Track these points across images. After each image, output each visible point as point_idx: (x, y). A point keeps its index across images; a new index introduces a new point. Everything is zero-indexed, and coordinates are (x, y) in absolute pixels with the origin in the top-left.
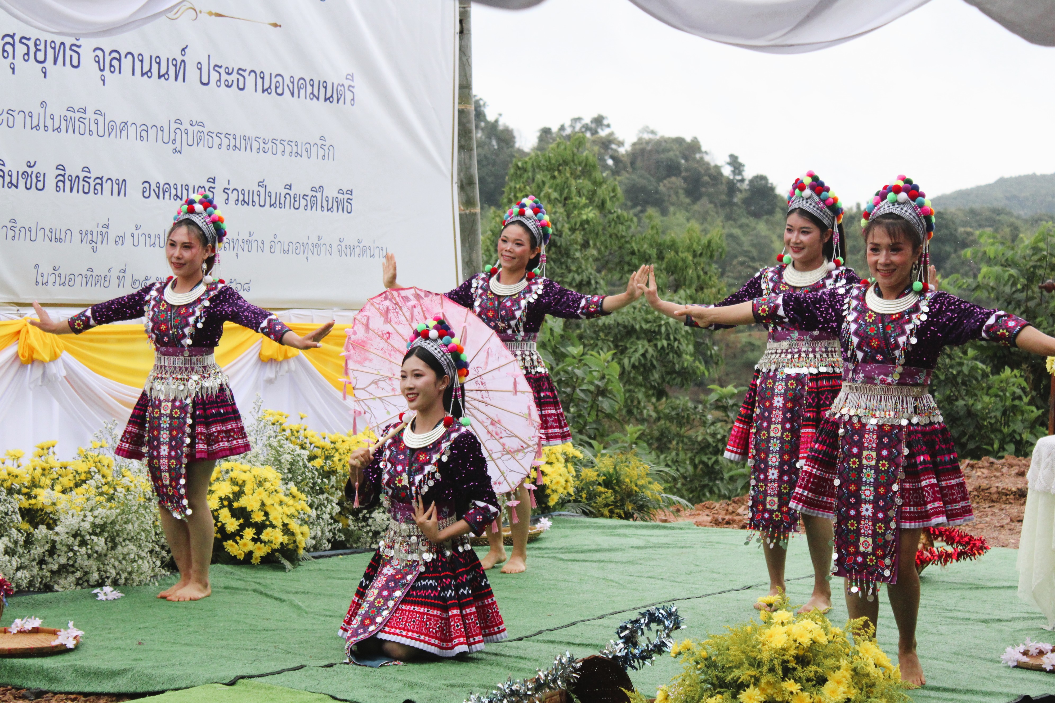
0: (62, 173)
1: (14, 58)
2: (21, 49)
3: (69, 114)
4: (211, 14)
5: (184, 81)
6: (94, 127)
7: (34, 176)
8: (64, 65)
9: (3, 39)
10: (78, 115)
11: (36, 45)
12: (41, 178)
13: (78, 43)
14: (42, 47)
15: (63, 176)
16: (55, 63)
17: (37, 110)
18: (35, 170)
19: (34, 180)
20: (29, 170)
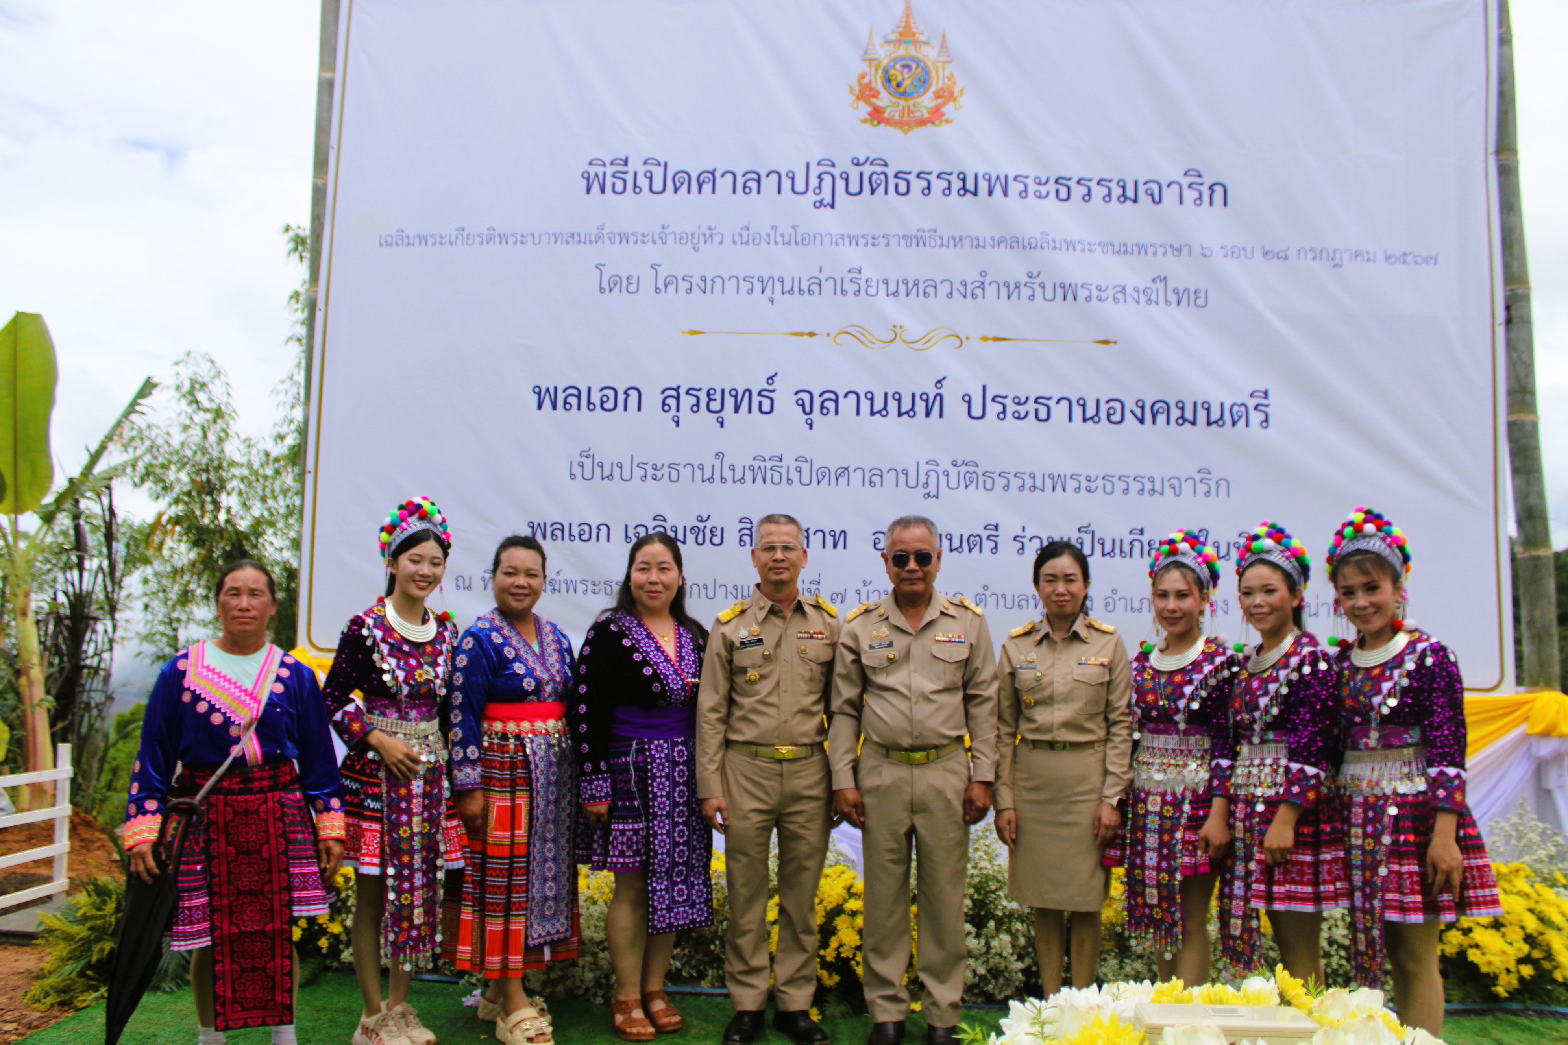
0: (749, 526)
1: (678, 410)
2: (687, 401)
3: (756, 464)
4: (985, 339)
5: (941, 416)
6: (794, 475)
7: (707, 531)
8: (750, 411)
9: (663, 392)
10: (769, 464)
11: (708, 394)
12: (719, 533)
13: (771, 388)
14: (718, 396)
15: (750, 529)
16: (737, 410)
17: (709, 461)
18: (709, 525)
19: (708, 535)
20: (701, 525)
